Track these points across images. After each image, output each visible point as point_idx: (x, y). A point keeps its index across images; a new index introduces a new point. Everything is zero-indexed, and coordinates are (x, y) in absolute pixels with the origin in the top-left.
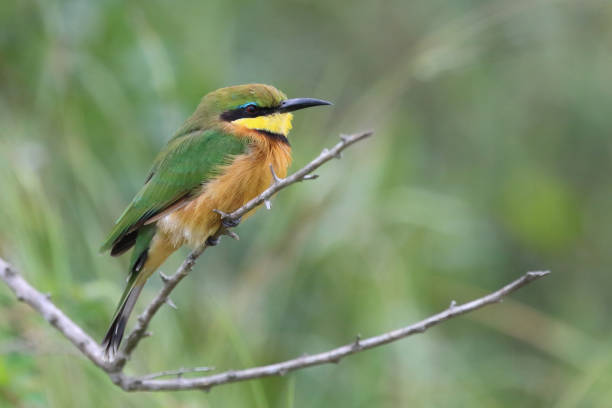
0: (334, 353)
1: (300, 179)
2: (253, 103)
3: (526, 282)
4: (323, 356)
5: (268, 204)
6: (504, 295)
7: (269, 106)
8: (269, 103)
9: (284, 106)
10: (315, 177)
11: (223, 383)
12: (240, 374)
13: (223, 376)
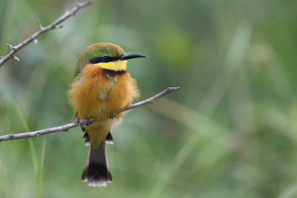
0: (65, 126)
1: (53, 27)
2: (106, 55)
3: (167, 92)
4: (60, 128)
5: (36, 41)
6: (155, 99)
7: (115, 57)
8: (115, 55)
9: (123, 57)
10: (61, 27)
11: (6, 140)
12: (16, 135)
13: (7, 136)
